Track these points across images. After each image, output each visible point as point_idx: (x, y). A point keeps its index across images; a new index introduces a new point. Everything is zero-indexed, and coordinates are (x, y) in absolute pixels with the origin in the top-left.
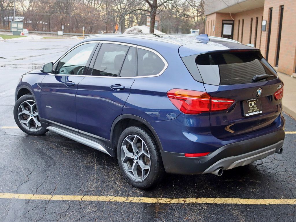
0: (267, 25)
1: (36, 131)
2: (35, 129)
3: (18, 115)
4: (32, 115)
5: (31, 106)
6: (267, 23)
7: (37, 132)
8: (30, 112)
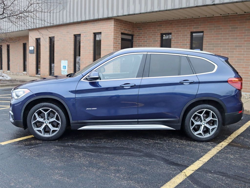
0: (35, 49)
1: (50, 136)
2: (50, 134)
3: (32, 123)
4: (46, 122)
5: (46, 113)
6: (35, 48)
7: (52, 137)
8: (44, 119)
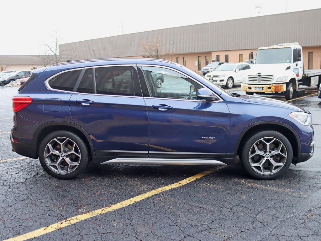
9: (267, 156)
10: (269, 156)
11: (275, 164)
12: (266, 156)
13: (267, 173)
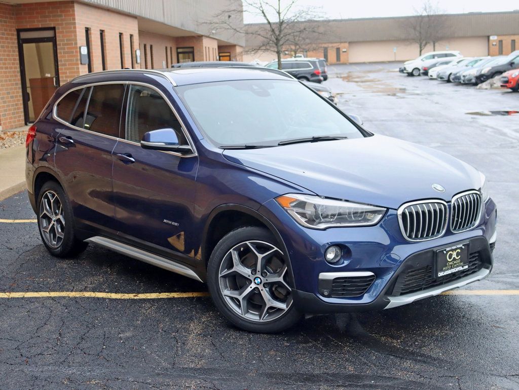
9: (256, 281)
10: (261, 283)
11: (270, 302)
12: (254, 280)
13: (252, 317)
